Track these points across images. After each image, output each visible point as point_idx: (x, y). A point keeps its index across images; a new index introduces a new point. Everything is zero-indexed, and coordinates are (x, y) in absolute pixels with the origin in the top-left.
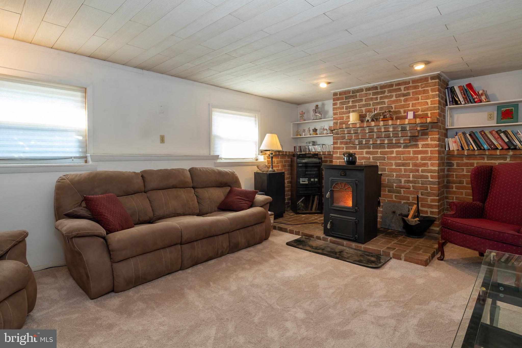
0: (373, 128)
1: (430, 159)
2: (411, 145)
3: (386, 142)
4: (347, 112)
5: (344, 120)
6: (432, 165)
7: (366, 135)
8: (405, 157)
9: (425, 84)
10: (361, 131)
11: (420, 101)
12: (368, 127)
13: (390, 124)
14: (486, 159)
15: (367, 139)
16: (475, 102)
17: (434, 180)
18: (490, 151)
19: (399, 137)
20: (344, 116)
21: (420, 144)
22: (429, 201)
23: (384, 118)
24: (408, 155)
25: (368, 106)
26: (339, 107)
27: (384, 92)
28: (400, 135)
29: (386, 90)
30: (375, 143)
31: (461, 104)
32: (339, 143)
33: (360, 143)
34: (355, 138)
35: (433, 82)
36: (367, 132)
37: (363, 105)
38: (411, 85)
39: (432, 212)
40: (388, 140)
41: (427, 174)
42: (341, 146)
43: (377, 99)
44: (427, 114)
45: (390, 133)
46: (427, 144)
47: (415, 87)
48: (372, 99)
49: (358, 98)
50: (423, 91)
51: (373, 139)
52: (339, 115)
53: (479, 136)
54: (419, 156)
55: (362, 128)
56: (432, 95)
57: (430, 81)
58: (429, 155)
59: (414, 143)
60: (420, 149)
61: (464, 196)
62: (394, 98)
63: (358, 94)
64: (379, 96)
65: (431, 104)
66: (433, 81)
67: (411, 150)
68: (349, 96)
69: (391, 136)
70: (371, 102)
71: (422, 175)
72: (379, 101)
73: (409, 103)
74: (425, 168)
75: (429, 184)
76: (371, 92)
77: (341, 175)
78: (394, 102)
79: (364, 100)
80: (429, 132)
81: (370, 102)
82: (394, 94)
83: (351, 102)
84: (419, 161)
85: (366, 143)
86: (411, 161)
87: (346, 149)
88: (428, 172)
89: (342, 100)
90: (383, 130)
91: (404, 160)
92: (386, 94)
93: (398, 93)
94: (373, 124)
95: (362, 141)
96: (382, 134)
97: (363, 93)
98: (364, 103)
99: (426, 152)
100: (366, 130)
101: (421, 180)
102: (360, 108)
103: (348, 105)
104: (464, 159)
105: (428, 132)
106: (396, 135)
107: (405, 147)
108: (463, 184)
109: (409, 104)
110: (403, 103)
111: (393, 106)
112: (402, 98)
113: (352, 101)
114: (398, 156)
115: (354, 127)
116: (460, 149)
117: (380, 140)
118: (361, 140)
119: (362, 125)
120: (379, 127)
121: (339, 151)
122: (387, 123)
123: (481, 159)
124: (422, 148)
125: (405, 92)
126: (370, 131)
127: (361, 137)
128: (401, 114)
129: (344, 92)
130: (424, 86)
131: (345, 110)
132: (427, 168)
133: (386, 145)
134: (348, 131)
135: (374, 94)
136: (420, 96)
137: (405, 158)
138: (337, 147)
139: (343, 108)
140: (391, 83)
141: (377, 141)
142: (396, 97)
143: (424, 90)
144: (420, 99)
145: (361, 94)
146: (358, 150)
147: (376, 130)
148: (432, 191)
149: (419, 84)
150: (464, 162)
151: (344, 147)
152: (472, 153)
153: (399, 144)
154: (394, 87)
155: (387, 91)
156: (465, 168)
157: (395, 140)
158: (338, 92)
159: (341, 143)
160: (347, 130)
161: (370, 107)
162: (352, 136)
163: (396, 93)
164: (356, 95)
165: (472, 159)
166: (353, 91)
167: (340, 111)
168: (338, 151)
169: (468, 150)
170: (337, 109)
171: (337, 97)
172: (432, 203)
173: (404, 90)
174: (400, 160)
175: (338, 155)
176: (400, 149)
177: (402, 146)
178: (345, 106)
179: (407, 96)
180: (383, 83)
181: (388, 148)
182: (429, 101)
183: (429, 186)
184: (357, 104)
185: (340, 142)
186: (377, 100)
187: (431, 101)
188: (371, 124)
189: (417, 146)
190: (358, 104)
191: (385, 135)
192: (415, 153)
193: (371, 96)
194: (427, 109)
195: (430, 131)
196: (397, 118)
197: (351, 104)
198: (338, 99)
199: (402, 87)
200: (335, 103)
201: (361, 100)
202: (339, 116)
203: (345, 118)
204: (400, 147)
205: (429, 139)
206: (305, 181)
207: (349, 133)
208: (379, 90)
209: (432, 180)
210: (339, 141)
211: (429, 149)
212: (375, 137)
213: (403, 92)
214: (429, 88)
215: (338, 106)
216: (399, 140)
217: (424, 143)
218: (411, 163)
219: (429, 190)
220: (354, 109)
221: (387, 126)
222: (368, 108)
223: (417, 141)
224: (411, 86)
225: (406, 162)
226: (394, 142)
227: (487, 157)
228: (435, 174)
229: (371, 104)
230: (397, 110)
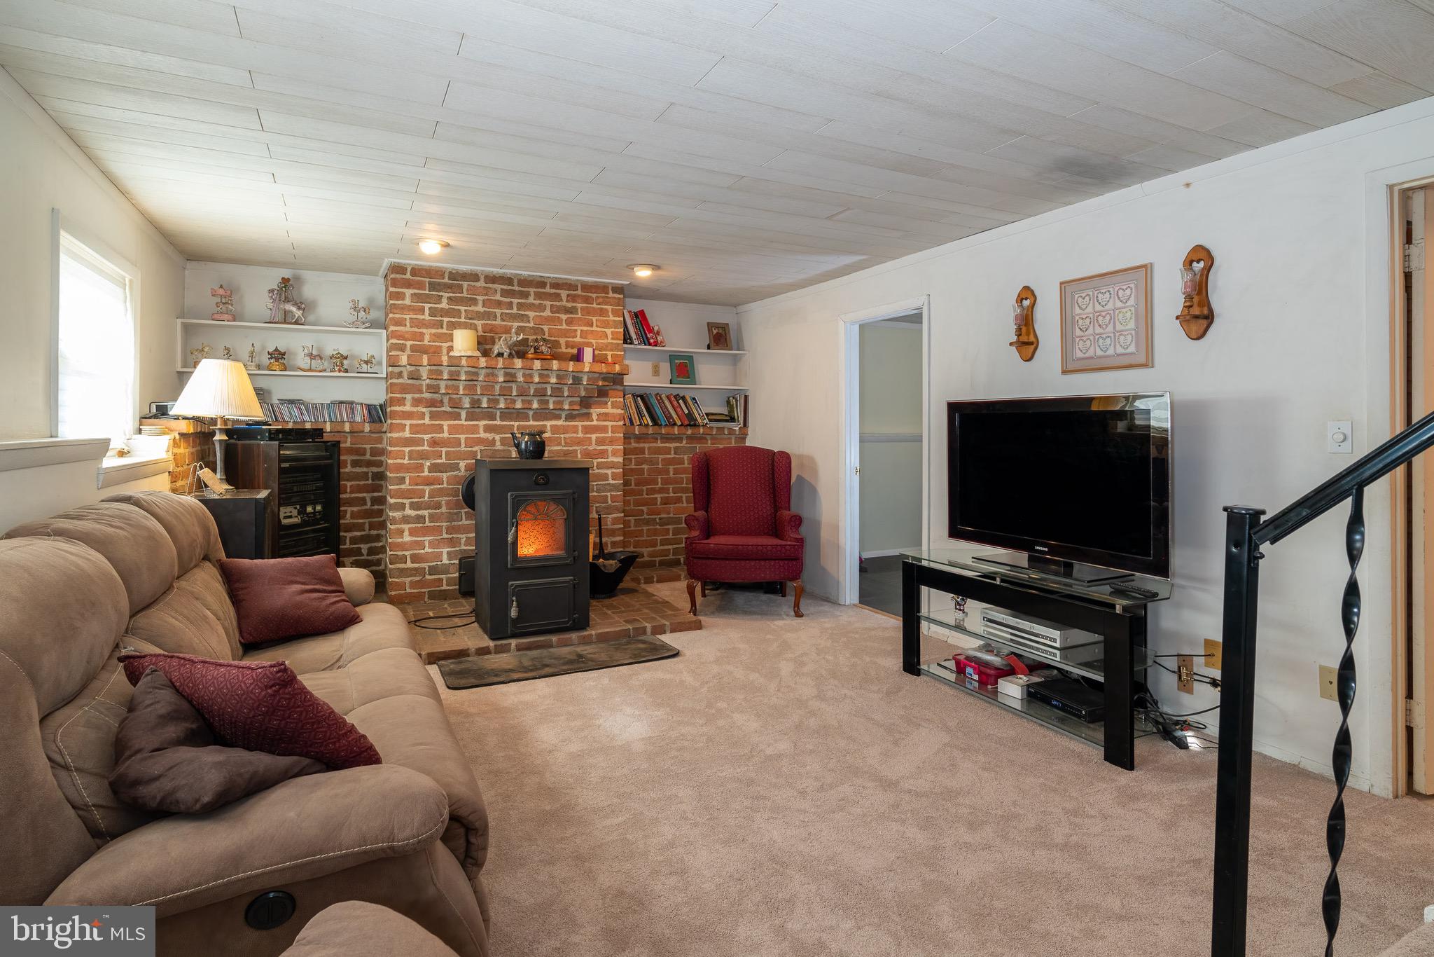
0: (515, 374)
1: (612, 442)
2: (579, 415)
3: (535, 405)
4: (434, 325)
5: (426, 342)
6: (615, 453)
7: (493, 387)
8: (569, 438)
9: (603, 297)
10: (485, 377)
11: (594, 328)
12: (504, 370)
13: (555, 367)
14: (659, 441)
15: (491, 397)
16: (650, 344)
17: (617, 482)
18: (667, 428)
19: (564, 397)
20: (424, 331)
21: (595, 412)
22: (609, 523)
23: (536, 352)
24: (575, 435)
25: (492, 318)
26: (410, 306)
27: (526, 295)
28: (566, 394)
29: (532, 290)
30: (511, 406)
31: (632, 343)
32: (408, 403)
33: (475, 403)
34: (467, 392)
35: (615, 298)
36: (500, 381)
37: (478, 312)
38: (579, 292)
39: (614, 544)
40: (540, 402)
41: (606, 471)
42: (415, 409)
43: (510, 305)
44: (606, 355)
45: (546, 388)
46: (606, 414)
47: (587, 300)
48: (499, 304)
49: (465, 294)
50: (599, 311)
51: (505, 397)
52: (411, 327)
53: (654, 401)
54: (594, 437)
55: (488, 371)
56: (614, 321)
57: (611, 295)
58: (610, 434)
59: (585, 411)
60: (595, 423)
61: (632, 507)
62: (547, 313)
63: (465, 284)
64: (515, 301)
65: (612, 339)
66: (616, 296)
67: (579, 423)
68: (439, 284)
69: (549, 394)
70: (498, 312)
71: (599, 473)
72: (515, 311)
73: (575, 328)
74: (603, 460)
75: (610, 491)
76: (498, 287)
77: (537, 484)
78: (548, 320)
79: (480, 303)
80: (610, 391)
81: (495, 310)
82: (548, 303)
83: (445, 301)
84: (593, 447)
85: (491, 406)
86: (580, 448)
87: (432, 418)
88: (608, 468)
89: (419, 289)
90: (537, 379)
91: (567, 444)
92: (531, 300)
93: (555, 303)
94: (518, 363)
95: (479, 400)
96: (529, 387)
97: (478, 284)
98: (479, 308)
99: (604, 429)
100: (497, 376)
101: (595, 483)
102: (470, 319)
103: (436, 306)
104: (632, 441)
105: (607, 390)
106: (557, 392)
107: (570, 417)
108: (631, 485)
109: (576, 330)
110: (564, 327)
111: (546, 328)
112: (564, 317)
113: (449, 298)
114: (556, 436)
115: (473, 365)
116: (628, 423)
117: (522, 400)
118: (476, 397)
119: (493, 363)
120: (527, 372)
121: (410, 425)
122: (549, 365)
123: (654, 440)
124: (597, 420)
125: (569, 305)
126: (508, 378)
127: (482, 389)
128: (561, 348)
129: (426, 270)
130: (601, 300)
131: (427, 317)
132: (605, 460)
133: (531, 413)
134: (450, 373)
135: (505, 293)
136: (594, 319)
137: (568, 441)
138: (403, 412)
139: (422, 311)
140: (543, 279)
141: (515, 401)
142: (552, 312)
143: (602, 309)
144: (595, 324)
145: (474, 286)
146: (463, 422)
147: (521, 379)
148: (615, 504)
149: (594, 295)
150: (632, 447)
151: (424, 414)
152: (644, 430)
153: (557, 412)
154: (548, 290)
155: (532, 294)
156: (633, 457)
157: (554, 402)
158: (410, 265)
159: (417, 402)
160: (449, 371)
161: (494, 322)
162: (459, 387)
163: (551, 303)
164: (461, 286)
165: (642, 441)
166: (450, 273)
167: (414, 317)
168: (408, 422)
169: (640, 425)
170: (402, 308)
171: (404, 276)
172: (615, 526)
173: (567, 301)
174: (559, 444)
175: (407, 434)
176: (560, 423)
177: (563, 416)
178: (427, 306)
179: (571, 313)
180: (525, 273)
181: (534, 420)
182: (609, 331)
183: (608, 494)
184: (463, 308)
185: (413, 398)
186: (512, 308)
187: (612, 332)
188: (514, 363)
189: (588, 416)
190: (467, 308)
191: (536, 390)
192: (587, 430)
193: (498, 297)
194: (606, 347)
195: (611, 389)
196: (555, 357)
197: (444, 305)
198: (408, 284)
199: (564, 293)
200: (398, 293)
201: (473, 302)
202: (408, 328)
203: (427, 338)
204: (559, 417)
205: (609, 404)
206: (290, 517)
207: (453, 378)
208: (516, 288)
209: (614, 482)
210: (409, 396)
211: (610, 424)
212: (514, 393)
213: (564, 303)
214: (609, 308)
215: (407, 301)
216: (561, 403)
217: (602, 411)
218: (579, 451)
219: (610, 502)
220: (452, 319)
221: (545, 372)
222: (490, 322)
223: (588, 406)
224: (579, 296)
225: (571, 449)
226: (551, 407)
227: (661, 438)
228: (618, 470)
229: (498, 315)
230: (553, 339)
